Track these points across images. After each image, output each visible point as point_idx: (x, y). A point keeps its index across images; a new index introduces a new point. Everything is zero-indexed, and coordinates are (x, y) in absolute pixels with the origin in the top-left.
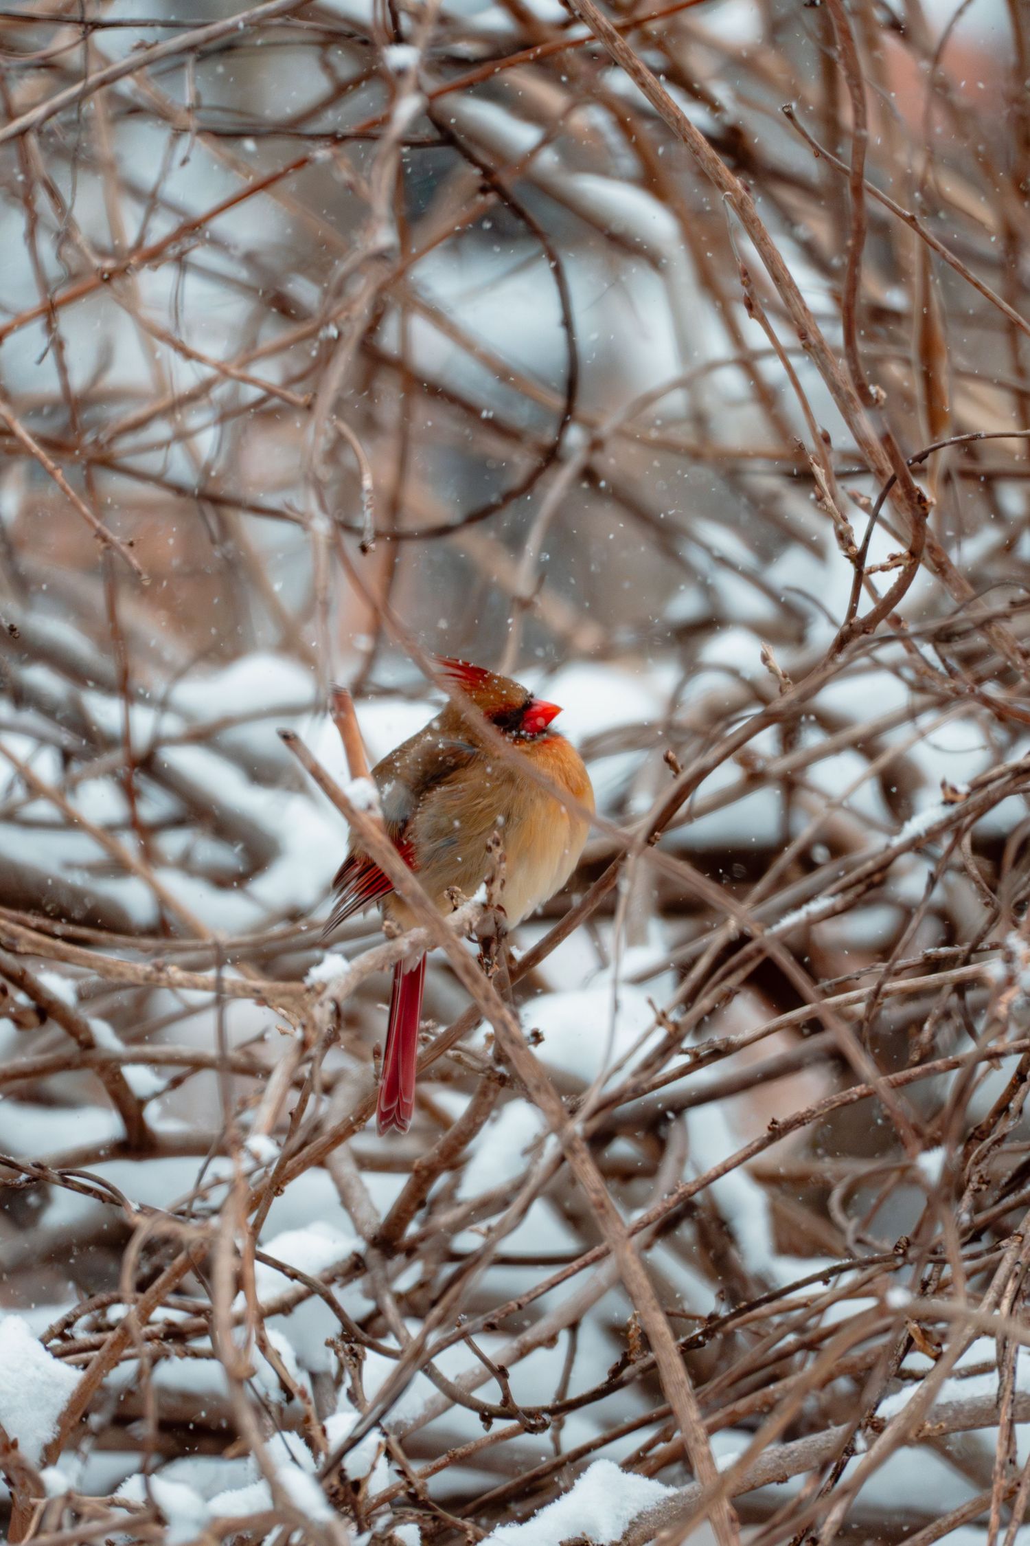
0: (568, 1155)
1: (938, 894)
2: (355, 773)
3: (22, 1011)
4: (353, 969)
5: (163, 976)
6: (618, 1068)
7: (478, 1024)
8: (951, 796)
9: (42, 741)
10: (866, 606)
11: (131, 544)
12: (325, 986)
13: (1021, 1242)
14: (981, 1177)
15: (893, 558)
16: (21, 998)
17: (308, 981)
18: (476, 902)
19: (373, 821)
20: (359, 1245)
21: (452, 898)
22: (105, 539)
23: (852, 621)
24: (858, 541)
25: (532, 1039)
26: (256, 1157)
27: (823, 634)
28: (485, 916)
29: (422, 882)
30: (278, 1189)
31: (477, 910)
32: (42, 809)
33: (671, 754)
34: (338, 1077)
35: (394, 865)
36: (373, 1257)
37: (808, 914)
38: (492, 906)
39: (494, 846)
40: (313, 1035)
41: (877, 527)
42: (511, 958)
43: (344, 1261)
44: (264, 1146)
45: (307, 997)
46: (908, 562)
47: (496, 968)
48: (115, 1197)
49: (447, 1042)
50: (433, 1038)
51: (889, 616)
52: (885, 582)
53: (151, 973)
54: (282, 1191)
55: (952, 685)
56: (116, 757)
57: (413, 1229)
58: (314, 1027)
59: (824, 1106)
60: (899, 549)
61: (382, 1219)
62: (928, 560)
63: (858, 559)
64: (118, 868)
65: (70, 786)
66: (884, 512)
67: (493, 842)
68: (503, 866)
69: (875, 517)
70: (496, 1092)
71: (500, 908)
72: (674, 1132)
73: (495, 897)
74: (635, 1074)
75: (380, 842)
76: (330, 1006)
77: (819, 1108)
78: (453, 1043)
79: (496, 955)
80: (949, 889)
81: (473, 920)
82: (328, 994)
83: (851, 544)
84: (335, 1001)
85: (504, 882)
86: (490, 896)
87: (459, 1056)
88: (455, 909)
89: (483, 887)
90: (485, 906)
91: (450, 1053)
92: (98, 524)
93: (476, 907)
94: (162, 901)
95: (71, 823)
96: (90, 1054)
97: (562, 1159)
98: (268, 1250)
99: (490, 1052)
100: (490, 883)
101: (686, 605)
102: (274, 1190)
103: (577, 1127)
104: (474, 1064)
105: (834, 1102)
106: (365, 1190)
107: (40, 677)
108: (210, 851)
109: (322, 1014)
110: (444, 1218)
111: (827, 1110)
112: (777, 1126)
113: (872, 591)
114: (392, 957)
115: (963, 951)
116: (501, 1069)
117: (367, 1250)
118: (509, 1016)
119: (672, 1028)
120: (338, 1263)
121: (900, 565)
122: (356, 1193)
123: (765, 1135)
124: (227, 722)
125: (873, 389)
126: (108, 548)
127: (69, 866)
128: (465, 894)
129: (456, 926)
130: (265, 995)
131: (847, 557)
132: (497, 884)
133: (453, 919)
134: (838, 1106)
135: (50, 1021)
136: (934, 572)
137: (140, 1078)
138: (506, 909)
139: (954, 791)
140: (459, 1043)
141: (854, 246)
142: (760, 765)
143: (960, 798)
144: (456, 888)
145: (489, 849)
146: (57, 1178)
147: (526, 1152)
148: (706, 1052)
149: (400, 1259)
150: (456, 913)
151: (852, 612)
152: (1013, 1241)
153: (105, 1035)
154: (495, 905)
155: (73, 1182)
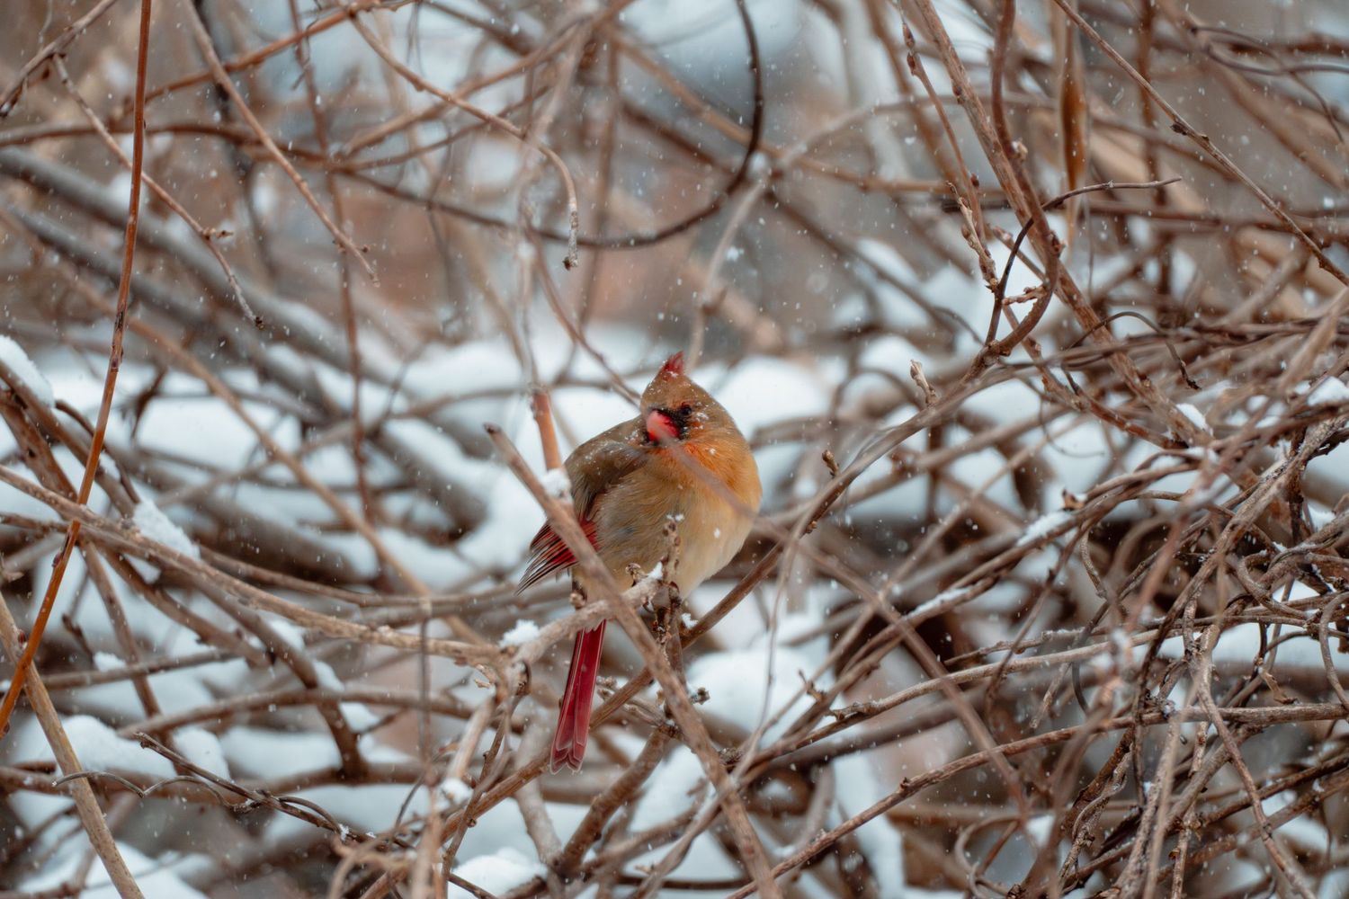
0: (725, 807)
1: (1061, 579)
2: (550, 464)
3: (254, 651)
4: (541, 636)
5: (376, 635)
6: (774, 722)
7: (652, 682)
8: (1071, 504)
9: (284, 411)
10: (1005, 330)
11: (365, 250)
12: (517, 649)
13: (1119, 894)
14: (1087, 834)
15: (1028, 291)
16: (255, 642)
17: (503, 644)
18: (652, 578)
19: (565, 507)
20: (542, 870)
21: (632, 573)
22: (342, 245)
23: (991, 344)
24: (999, 274)
25: (699, 698)
26: (450, 798)
27: (969, 348)
28: (661, 591)
29: (605, 561)
30: (471, 820)
31: (653, 585)
32: (280, 472)
33: (829, 453)
34: (529, 721)
35: (580, 545)
36: (554, 883)
37: (942, 602)
38: (666, 583)
39: (670, 531)
40: (504, 692)
41: (1017, 260)
42: (682, 626)
43: (528, 884)
44: (457, 788)
45: (501, 659)
46: (1041, 296)
47: (668, 636)
48: (328, 822)
49: (625, 696)
50: (612, 693)
51: (1025, 339)
52: (1022, 311)
53: (366, 631)
54: (475, 823)
55: (1077, 401)
56: (345, 429)
57: (590, 856)
58: (506, 685)
59: (950, 769)
60: (1036, 283)
61: (562, 848)
62: (1060, 290)
63: (999, 290)
64: (344, 527)
65: (306, 450)
66: (1025, 247)
67: (670, 527)
68: (677, 549)
69: (1015, 251)
70: (666, 741)
71: (673, 584)
72: (821, 777)
73: (669, 575)
74: (785, 736)
75: (570, 526)
76: (521, 667)
77: (946, 770)
78: (630, 697)
79: (669, 623)
80: (1071, 574)
81: (649, 594)
82: (519, 657)
83: (993, 276)
84: (525, 662)
85: (677, 564)
86: (665, 574)
87: (635, 710)
88: (634, 584)
89: (659, 566)
90: (660, 582)
91: (627, 706)
92: (337, 231)
93: (652, 582)
94: (381, 558)
95: (302, 484)
96: (313, 693)
97: (718, 810)
98: (459, 872)
99: (662, 707)
100: (665, 562)
101: (851, 312)
102: (468, 821)
103: (732, 781)
104: (648, 717)
105: (959, 766)
106: (549, 822)
107: (283, 356)
108: (427, 512)
109: (513, 674)
110: (617, 847)
111: (953, 772)
112: (908, 785)
113: (1010, 315)
114: (577, 626)
115: (1078, 634)
116: (671, 722)
117: (549, 875)
118: (676, 682)
119: (819, 697)
120: (522, 885)
121: (1034, 298)
122: (541, 823)
123: (898, 792)
124: (447, 401)
125: (1015, 145)
126: (344, 253)
127: (302, 523)
128: (644, 570)
129: (634, 600)
130: (463, 655)
131: (989, 287)
132: (672, 563)
133: (631, 594)
134: (964, 769)
135: (279, 662)
136: (1065, 302)
137: (356, 715)
138: (678, 585)
139: (1073, 499)
140: (636, 698)
141: (1004, 20)
142: (909, 460)
143: (1078, 506)
144: (636, 565)
145: (666, 533)
146: (278, 803)
147: (691, 793)
148: (850, 715)
149: (577, 883)
150: (635, 587)
151: (992, 335)
152: (1111, 893)
153: (325, 674)
154: (669, 582)
155: (292, 808)
